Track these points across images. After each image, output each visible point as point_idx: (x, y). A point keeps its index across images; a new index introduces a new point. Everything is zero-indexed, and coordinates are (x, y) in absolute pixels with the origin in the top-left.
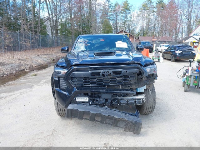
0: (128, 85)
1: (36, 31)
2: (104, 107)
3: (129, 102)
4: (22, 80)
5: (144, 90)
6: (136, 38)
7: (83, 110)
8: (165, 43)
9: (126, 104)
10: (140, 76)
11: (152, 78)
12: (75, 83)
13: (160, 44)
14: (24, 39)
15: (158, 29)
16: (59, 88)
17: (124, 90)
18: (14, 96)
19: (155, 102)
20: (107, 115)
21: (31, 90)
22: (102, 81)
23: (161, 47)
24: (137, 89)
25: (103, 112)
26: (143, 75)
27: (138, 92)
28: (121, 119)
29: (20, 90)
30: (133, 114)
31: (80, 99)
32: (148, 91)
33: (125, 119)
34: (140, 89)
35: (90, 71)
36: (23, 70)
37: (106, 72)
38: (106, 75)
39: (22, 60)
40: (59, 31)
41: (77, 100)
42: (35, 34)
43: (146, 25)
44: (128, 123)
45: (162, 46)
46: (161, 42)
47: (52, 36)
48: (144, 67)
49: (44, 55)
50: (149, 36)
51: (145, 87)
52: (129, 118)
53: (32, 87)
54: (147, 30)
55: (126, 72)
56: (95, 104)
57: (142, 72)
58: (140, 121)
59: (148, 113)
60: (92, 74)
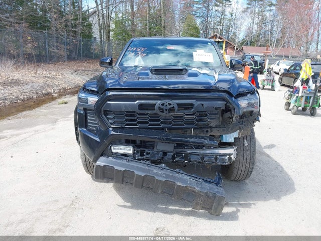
0: (205, 130)
1: (75, 31)
2: (159, 165)
3: (205, 159)
4: (42, 110)
5: (235, 138)
6: (237, 49)
7: (123, 169)
8: (287, 58)
9: (199, 162)
10: (228, 115)
11: (250, 117)
12: (110, 121)
13: (277, 60)
14: (56, 44)
15: (276, 35)
16: (86, 127)
17: (196, 137)
18: (24, 136)
19: (254, 161)
20: (164, 180)
21: (53, 127)
22: (159, 120)
23: (278, 65)
24: (221, 136)
25: (157, 174)
26: (233, 113)
27: (224, 141)
28: (188, 188)
29: (35, 125)
30: (210, 180)
31: (118, 149)
32: (242, 140)
33: (195, 188)
34: (226, 137)
35: (137, 101)
36: (49, 94)
37: (165, 105)
38: (166, 110)
39: (49, 78)
40: (111, 33)
41: (114, 151)
42: (74, 36)
43: (256, 27)
44: (200, 195)
45: (280, 64)
46: (281, 57)
47: (101, 41)
48: (235, 98)
49: (85, 71)
50: (260, 46)
51: (236, 134)
52: (201, 188)
53: (55, 121)
54: (258, 36)
55: (203, 105)
56: (144, 160)
57: (231, 106)
58: (222, 194)
59: (240, 178)
60: (141, 106)
